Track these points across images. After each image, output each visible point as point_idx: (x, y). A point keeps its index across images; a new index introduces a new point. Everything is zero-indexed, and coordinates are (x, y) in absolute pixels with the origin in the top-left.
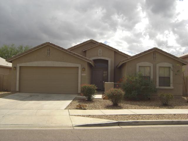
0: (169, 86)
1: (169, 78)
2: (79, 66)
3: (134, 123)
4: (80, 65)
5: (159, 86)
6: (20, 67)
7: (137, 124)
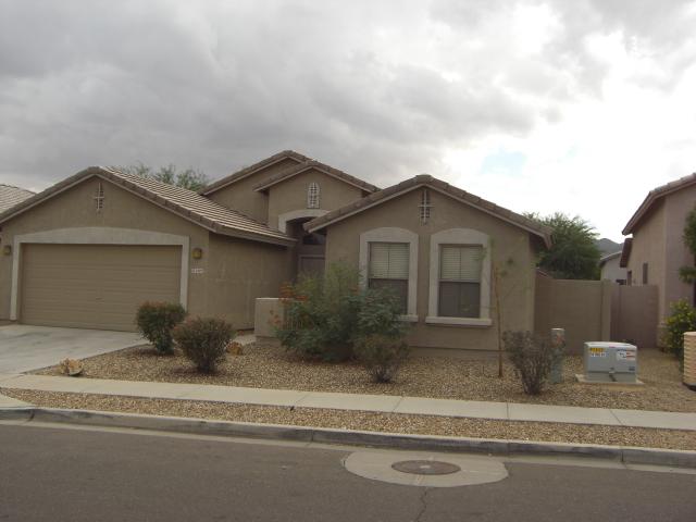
0: (477, 315)
1: (478, 285)
2: (183, 240)
3: (77, 417)
4: (188, 238)
5: (440, 314)
6: (24, 246)
7: (89, 420)
